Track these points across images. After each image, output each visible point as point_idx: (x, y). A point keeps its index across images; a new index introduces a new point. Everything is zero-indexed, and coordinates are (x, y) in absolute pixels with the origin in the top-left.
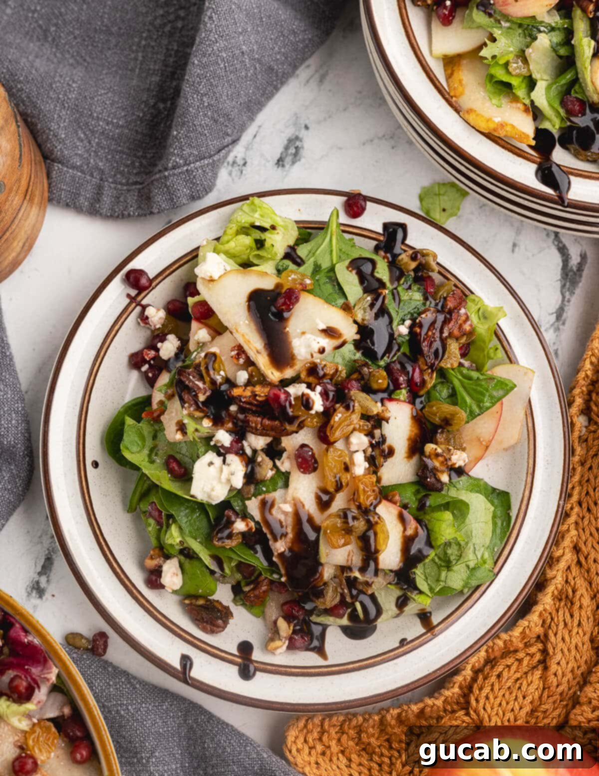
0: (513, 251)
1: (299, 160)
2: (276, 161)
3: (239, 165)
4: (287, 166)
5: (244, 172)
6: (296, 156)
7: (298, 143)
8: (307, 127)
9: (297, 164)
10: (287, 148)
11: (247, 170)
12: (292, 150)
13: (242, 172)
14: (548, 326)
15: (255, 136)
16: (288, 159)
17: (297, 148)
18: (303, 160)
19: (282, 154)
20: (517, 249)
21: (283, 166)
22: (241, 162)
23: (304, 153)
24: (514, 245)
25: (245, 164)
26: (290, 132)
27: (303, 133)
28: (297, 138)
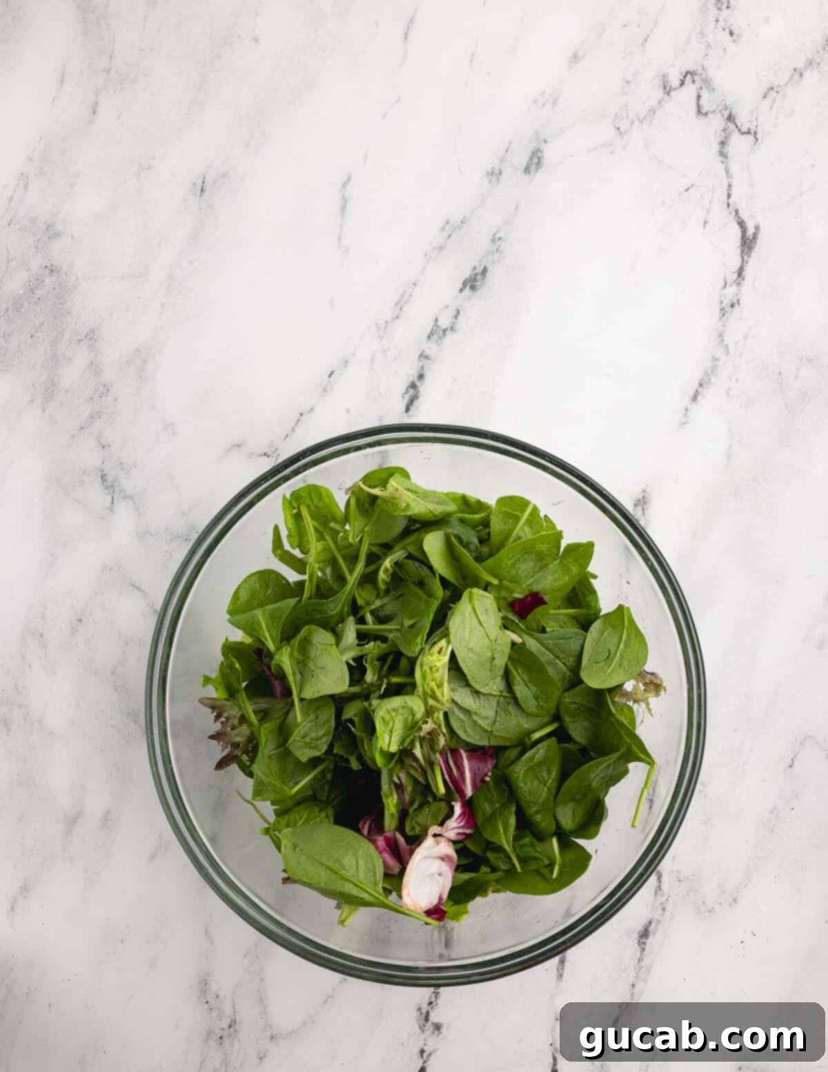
0: (704, 227)
1: (541, 167)
2: (523, 169)
3: (496, 174)
4: (532, 172)
5: (500, 179)
6: (539, 164)
7: (539, 154)
8: (545, 141)
9: (540, 170)
10: (531, 159)
11: (502, 178)
12: (535, 160)
13: (498, 180)
14: (732, 282)
15: (507, 151)
16: (533, 167)
17: (539, 159)
18: (544, 168)
19: (528, 163)
20: (707, 226)
21: (529, 173)
22: (497, 171)
23: (545, 161)
24: (705, 223)
25: (500, 173)
26: (532, 146)
27: (543, 146)
28: (539, 150)
